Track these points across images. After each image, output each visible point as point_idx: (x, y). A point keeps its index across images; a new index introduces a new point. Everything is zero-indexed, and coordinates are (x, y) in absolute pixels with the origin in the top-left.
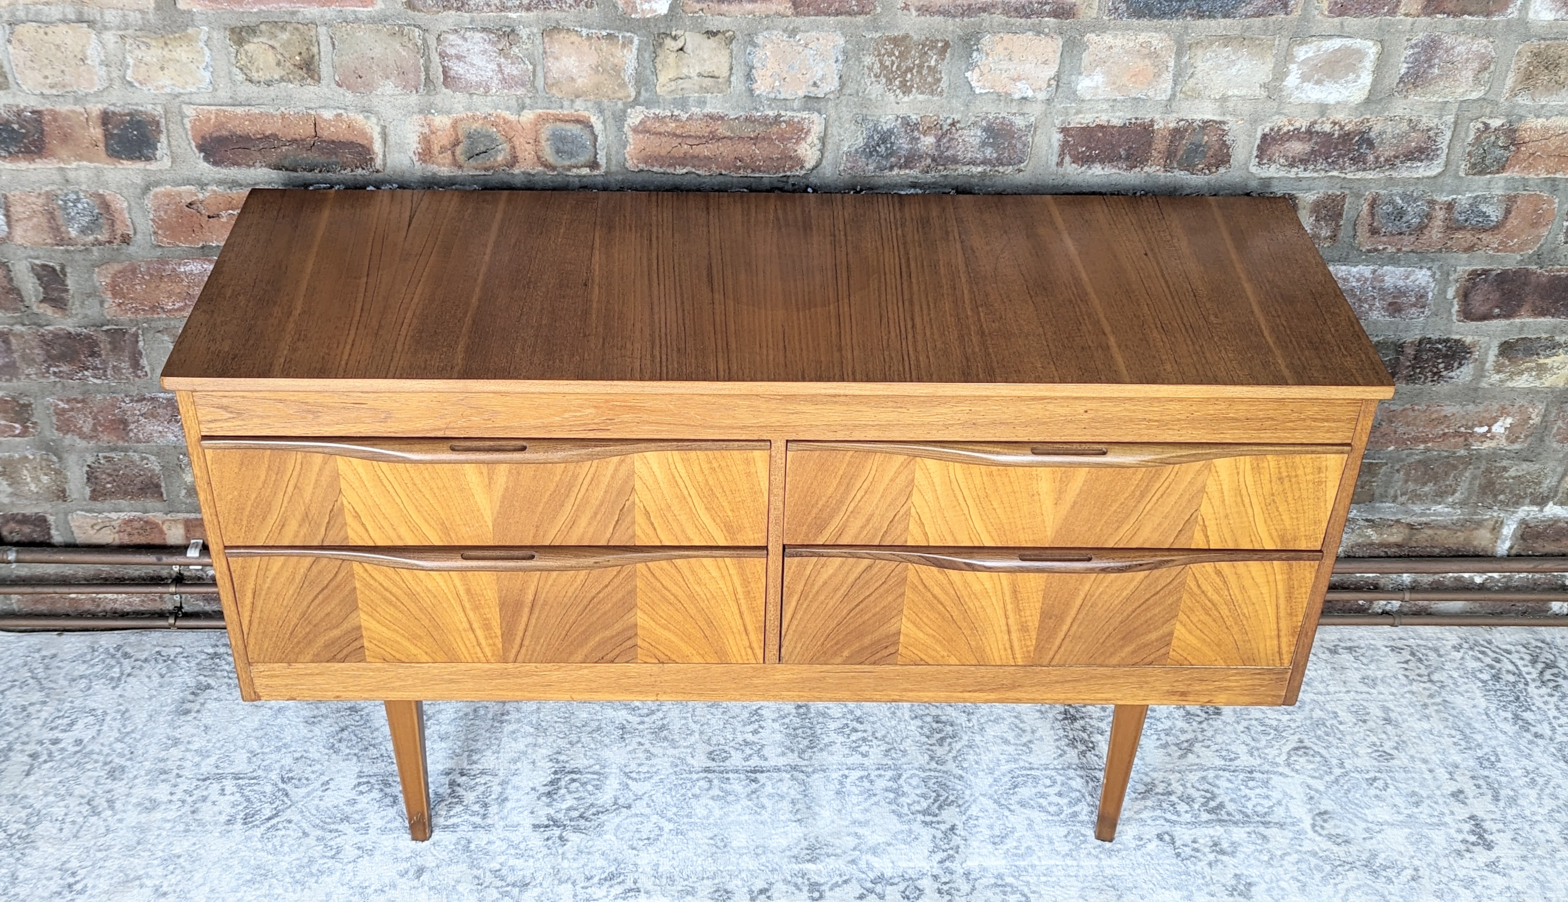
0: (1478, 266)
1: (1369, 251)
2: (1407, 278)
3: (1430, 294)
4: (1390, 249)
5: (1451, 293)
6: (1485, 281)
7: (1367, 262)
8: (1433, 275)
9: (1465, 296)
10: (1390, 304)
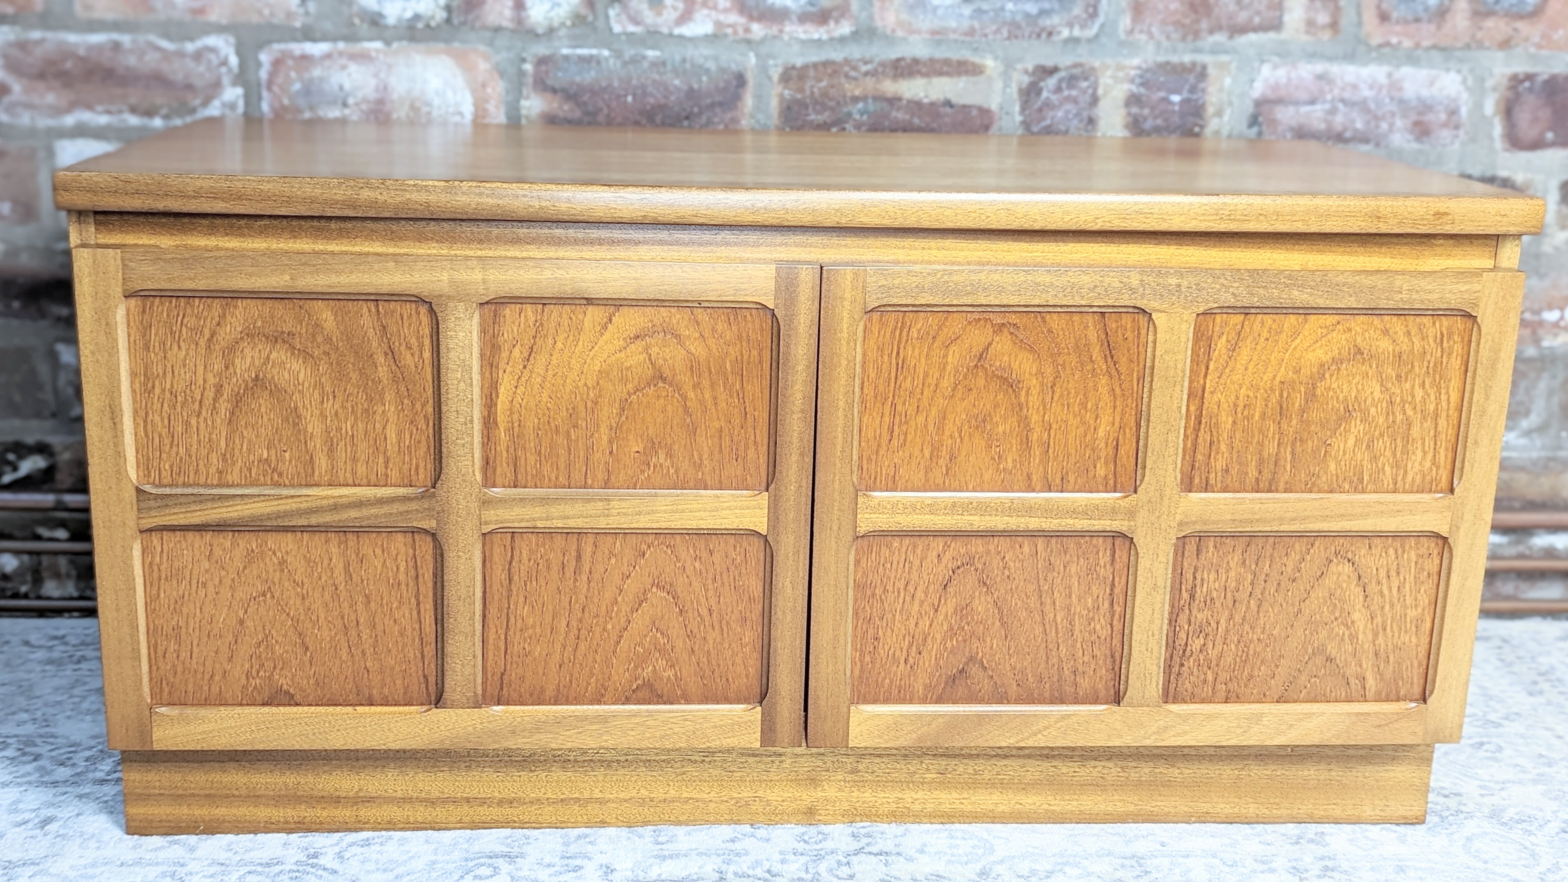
0: (1521, 68)
1: (1381, 46)
2: (1432, 84)
3: (1464, 111)
4: (1407, 43)
5: (1490, 106)
6: (1530, 90)
7: (1381, 60)
8: (1464, 81)
9: (1508, 111)
10: (1417, 124)
